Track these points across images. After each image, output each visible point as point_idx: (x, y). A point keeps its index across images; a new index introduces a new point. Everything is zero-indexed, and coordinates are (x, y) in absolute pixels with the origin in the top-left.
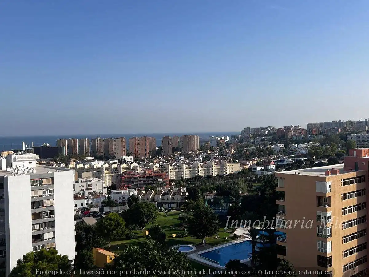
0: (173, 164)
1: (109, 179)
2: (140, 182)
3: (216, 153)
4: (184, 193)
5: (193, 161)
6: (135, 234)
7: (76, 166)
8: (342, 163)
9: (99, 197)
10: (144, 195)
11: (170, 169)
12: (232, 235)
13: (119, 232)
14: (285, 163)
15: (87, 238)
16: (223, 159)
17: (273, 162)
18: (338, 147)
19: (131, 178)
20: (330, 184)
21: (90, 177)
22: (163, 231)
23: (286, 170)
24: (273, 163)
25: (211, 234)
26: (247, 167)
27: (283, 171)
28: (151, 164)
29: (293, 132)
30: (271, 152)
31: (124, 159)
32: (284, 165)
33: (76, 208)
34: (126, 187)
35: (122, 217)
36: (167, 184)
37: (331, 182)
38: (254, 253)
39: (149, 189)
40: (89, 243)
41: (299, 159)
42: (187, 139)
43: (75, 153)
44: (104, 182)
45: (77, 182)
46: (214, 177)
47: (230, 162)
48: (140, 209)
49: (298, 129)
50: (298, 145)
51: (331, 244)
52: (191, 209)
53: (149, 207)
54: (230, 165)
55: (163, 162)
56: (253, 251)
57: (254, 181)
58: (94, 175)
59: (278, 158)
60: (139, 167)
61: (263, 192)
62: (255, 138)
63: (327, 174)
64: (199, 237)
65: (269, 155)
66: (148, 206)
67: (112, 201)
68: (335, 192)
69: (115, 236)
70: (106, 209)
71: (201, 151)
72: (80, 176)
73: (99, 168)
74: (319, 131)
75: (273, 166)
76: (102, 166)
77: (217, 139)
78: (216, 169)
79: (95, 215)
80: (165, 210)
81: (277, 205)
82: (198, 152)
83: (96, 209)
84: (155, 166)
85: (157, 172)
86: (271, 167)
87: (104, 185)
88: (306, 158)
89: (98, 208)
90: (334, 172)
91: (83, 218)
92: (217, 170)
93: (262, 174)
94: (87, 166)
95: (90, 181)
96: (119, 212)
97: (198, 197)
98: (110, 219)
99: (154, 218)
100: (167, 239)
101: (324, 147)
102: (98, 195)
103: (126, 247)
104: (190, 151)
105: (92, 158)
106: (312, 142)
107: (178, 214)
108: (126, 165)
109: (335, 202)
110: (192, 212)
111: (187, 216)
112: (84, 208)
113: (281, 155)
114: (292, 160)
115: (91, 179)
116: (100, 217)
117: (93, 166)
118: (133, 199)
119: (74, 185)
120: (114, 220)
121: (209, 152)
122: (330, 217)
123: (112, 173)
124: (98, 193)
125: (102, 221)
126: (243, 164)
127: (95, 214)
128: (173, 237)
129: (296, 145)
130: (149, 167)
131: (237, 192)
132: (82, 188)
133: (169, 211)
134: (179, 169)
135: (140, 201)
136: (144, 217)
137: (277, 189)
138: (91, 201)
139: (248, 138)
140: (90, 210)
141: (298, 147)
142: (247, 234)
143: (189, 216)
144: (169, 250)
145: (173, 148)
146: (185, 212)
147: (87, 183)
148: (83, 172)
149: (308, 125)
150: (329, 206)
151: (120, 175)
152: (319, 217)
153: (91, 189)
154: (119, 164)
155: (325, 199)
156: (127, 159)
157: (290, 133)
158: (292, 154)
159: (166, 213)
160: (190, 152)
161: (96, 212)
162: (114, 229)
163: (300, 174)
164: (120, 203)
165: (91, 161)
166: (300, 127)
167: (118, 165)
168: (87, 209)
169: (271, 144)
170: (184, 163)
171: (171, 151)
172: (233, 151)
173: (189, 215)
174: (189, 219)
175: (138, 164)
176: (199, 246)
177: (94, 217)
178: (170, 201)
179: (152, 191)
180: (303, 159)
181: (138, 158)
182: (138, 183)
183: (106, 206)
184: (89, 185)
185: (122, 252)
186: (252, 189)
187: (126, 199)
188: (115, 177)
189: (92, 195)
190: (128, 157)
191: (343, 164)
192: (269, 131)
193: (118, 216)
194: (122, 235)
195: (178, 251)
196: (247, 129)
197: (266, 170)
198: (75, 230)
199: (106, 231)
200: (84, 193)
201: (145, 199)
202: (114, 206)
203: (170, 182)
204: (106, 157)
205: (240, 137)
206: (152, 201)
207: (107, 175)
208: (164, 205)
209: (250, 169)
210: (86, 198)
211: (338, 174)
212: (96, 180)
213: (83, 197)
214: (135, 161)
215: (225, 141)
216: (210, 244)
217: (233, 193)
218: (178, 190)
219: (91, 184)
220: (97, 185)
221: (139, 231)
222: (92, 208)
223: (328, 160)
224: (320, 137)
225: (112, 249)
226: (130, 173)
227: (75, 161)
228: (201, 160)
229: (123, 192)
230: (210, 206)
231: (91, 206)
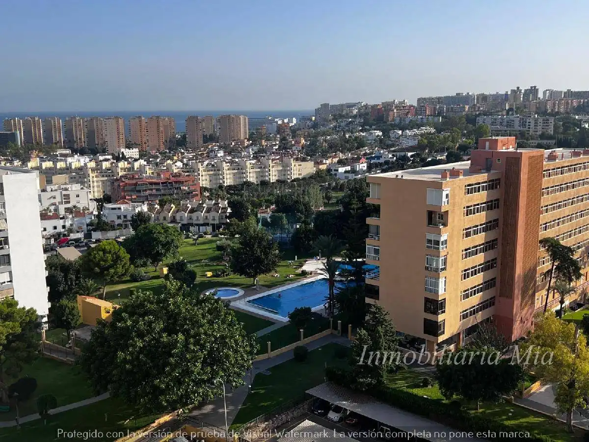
0: (206, 163)
1: (98, 186)
2: (150, 192)
3: (275, 145)
4: (225, 209)
5: (238, 158)
6: (145, 273)
7: (41, 165)
8: (468, 160)
9: (83, 215)
10: (159, 213)
11: (200, 171)
12: (299, 271)
13: (120, 270)
14: (382, 160)
15: (66, 280)
16: (287, 154)
17: (363, 160)
18: (464, 135)
19: (136, 184)
20: (448, 192)
21: (66, 184)
22: (190, 267)
23: (384, 171)
24: (365, 160)
25: (268, 270)
26: (323, 167)
27: (379, 173)
28: (169, 161)
29: (395, 111)
30: (361, 144)
31: (123, 153)
32: (381, 164)
33: (44, 233)
34: (128, 199)
35: (123, 247)
36: (197, 195)
37: (449, 189)
38: (331, 297)
39: (166, 202)
40: (70, 289)
41: (402, 154)
42: (227, 120)
43: (38, 144)
44: (90, 192)
45: (44, 190)
46: (271, 185)
47: (297, 159)
48: (153, 234)
49: (404, 107)
50: (402, 133)
51: (445, 281)
52: (235, 234)
53: (168, 230)
54: (297, 164)
55: (190, 159)
56: (330, 294)
57: (335, 189)
58: (73, 180)
59: (372, 153)
60: (148, 167)
61: (347, 205)
62: (337, 121)
63: (444, 177)
64: (249, 275)
65: (358, 148)
66: (166, 230)
67: (104, 222)
68: (454, 205)
69: (112, 277)
70: (96, 235)
71: (251, 142)
72: (49, 182)
73: (81, 169)
74: (435, 109)
75: (363, 166)
76: (85, 164)
77: (277, 122)
78: (275, 171)
79: (79, 245)
80: (194, 235)
81: (368, 225)
82: (246, 143)
83: (80, 235)
84: (176, 166)
85: (179, 175)
86: (361, 168)
87: (91, 196)
88: (413, 153)
89: (83, 233)
90: (455, 173)
91: (58, 249)
92: (276, 173)
93: (346, 178)
94: (60, 165)
95: (66, 189)
96: (119, 240)
97: (247, 216)
98: (104, 251)
99: (177, 247)
100: (198, 279)
101: (442, 135)
102: (81, 212)
103: (132, 293)
104: (233, 141)
105: (68, 152)
106: (424, 128)
107: (215, 241)
108: (126, 163)
109: (453, 222)
110: (236, 238)
111: (229, 245)
112: (59, 234)
113: (376, 149)
114: (393, 155)
115: (68, 186)
116: (86, 248)
117: (70, 164)
118: (139, 220)
119: (39, 196)
120: (110, 252)
121: (264, 143)
122: (446, 241)
123: (103, 176)
124: (81, 209)
125: (90, 254)
126: (317, 163)
127: (77, 243)
128: (208, 276)
129: (400, 132)
130: (165, 168)
131: (307, 206)
132: (53, 201)
133: (201, 236)
134: (216, 169)
135: (152, 222)
136: (160, 247)
137: (369, 201)
138: (70, 222)
139: (326, 121)
140: (69, 236)
141: (402, 135)
142: (321, 270)
143: (232, 245)
144: (202, 296)
145: (205, 137)
146: (227, 239)
147: (61, 192)
148: (53, 174)
149: (419, 100)
150: (445, 225)
151: (117, 180)
152: (429, 241)
153: (69, 202)
154: (115, 161)
155: (439, 214)
156: (128, 153)
157: (391, 113)
158: (393, 146)
159: (196, 240)
160: (233, 144)
161: (80, 239)
162: (111, 267)
163: (404, 178)
164: (119, 225)
165: (66, 156)
166: (408, 102)
167: (112, 164)
168: (64, 235)
169: (361, 131)
170: (224, 161)
171: (201, 142)
172: (303, 141)
173: (233, 243)
174: (232, 249)
175: (146, 162)
176: (249, 289)
177: (76, 247)
178: (201, 222)
179: (172, 205)
180: (410, 154)
181: (146, 151)
182: (148, 192)
183: (95, 230)
184: (64, 195)
185: (126, 301)
186: (330, 202)
187: (129, 218)
188: (109, 183)
189: (71, 212)
190: (130, 149)
191: (469, 162)
192: (359, 109)
193: (117, 246)
194: (123, 275)
195: (216, 297)
196: (325, 106)
197: (353, 171)
198: (46, 269)
199: (97, 269)
200: (56, 210)
201: (161, 218)
202: (109, 230)
203: (201, 192)
204: (92, 150)
205: (313, 118)
206: (172, 222)
207: (95, 179)
208: (191, 229)
209: (329, 170)
210: (61, 216)
211: (461, 177)
212: (75, 188)
213: (56, 216)
214: (142, 156)
215: (291, 125)
216: (263, 286)
217: (302, 207)
218: (215, 204)
219: (68, 195)
220: (78, 196)
221: (151, 268)
222: (71, 233)
223: (447, 156)
224: (436, 119)
225: (109, 297)
226: (133, 177)
227: (38, 156)
228: (252, 156)
229: (123, 207)
230: (265, 228)
231: (70, 231)
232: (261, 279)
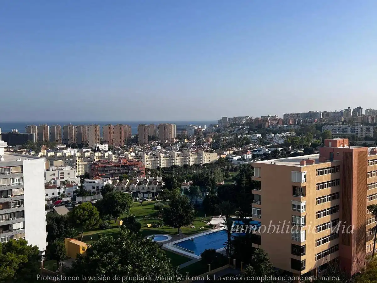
0: (149, 154)
1: (82, 168)
2: (114, 171)
3: (193, 142)
4: (160, 182)
5: (169, 150)
6: (108, 224)
7: (47, 154)
8: (318, 153)
9: (72, 186)
10: (119, 184)
11: (146, 158)
12: (208, 224)
13: (93, 222)
14: (262, 153)
15: (58, 228)
16: (200, 148)
17: (249, 152)
18: (314, 137)
19: (105, 167)
20: (305, 174)
21: (62, 166)
22: (138, 220)
23: (262, 159)
24: (251, 153)
25: (187, 224)
26: (223, 156)
27: (259, 161)
28: (126, 153)
29: (270, 121)
30: (248, 142)
31: (98, 147)
32: (261, 155)
33: (47, 197)
34: (100, 176)
35: (95, 207)
36: (143, 173)
37: (306, 172)
38: (229, 243)
39: (123, 178)
40: (61, 234)
41: (275, 149)
42: (163, 127)
43: (46, 141)
44: (77, 171)
45: (48, 170)
46: (190, 167)
47: (207, 151)
48: (115, 198)
49: (275, 119)
50: (274, 135)
51: (305, 233)
52: (167, 199)
53: (124, 196)
54: (207, 154)
55: (139, 151)
56: (228, 240)
57: (231, 171)
58: (66, 164)
59: (255, 148)
60: (113, 156)
61: (239, 181)
62: (232, 128)
63: (302, 164)
64: (175, 227)
65: (246, 144)
66: (123, 195)
67: (85, 191)
68: (309, 182)
69: (88, 226)
70: (79, 199)
71: (178, 140)
72: (52, 165)
73: (71, 157)
74: (295, 121)
75: (249, 156)
76: (75, 154)
77: (194, 128)
78: (193, 159)
79: (67, 205)
80: (140, 199)
81: (253, 195)
82: (175, 141)
83: (69, 199)
84: (130, 155)
85: (133, 161)
86: (248, 157)
87: (77, 174)
88: (282, 148)
89: (71, 197)
90: (309, 162)
91: (55, 207)
92: (194, 160)
93: (239, 163)
94: (59, 154)
95: (62, 170)
96: (92, 202)
97: (175, 187)
98: (84, 209)
99: (129, 207)
100: (142, 229)
101: (300, 138)
102: (71, 184)
103: (99, 237)
104: (167, 140)
105: (64, 146)
106: (289, 132)
107: (154, 204)
108: (100, 153)
109: (309, 192)
110: (168, 201)
111: (162, 206)
112: (56, 198)
113: (258, 145)
114: (269, 149)
115: (63, 168)
116: (72, 207)
117: (65, 154)
118: (106, 190)
119: (45, 174)
120: (87, 210)
121: (186, 141)
122: (305, 206)
123: (85, 161)
124: (71, 182)
125: (74, 211)
126: (220, 154)
127: (67, 204)
128: (149, 226)
129: (273, 135)
130: (124, 156)
131: (213, 181)
132: (53, 177)
133: (145, 200)
134: (156, 157)
135: (114, 191)
136: (119, 207)
137: (253, 178)
138: (63, 190)
139: (225, 128)
140: (62, 199)
141: (274, 137)
142: (222, 224)
143: (164, 206)
144: (144, 240)
145: (149, 137)
146: (161, 202)
147: (59, 171)
148: (55, 160)
149: (285, 115)
150: (304, 195)
151: (94, 164)
152: (294, 206)
153: (63, 178)
154: (93, 152)
155: (300, 188)
156: (101, 147)
157: (267, 123)
158: (269, 143)
159: (141, 202)
160: (167, 141)
161: (69, 201)
162: (87, 219)
163: (276, 164)
164: (94, 192)
165: (63, 149)
166: (277, 117)
167: (91, 153)
168: (59, 199)
169: (248, 134)
170: (161, 152)
171: (147, 140)
172: (211, 140)
173: (165, 205)
174: (164, 209)
175: (112, 153)
176: (175, 236)
177: (66, 206)
178: (145, 191)
179: (127, 180)
180: (280, 149)
181: (112, 146)
182: (112, 172)
183: (78, 196)
184: (61, 173)
185: (95, 242)
186: (228, 179)
187: (100, 188)
188: (88, 166)
189: (64, 184)
190: (102, 145)
191: (319, 154)
192: (247, 121)
193: (91, 206)
194: (95, 225)
195: (153, 241)
196: (225, 119)
197: (243, 159)
198: (46, 220)
199: (78, 221)
200: (55, 183)
201: (120, 188)
202: (87, 196)
203: (146, 172)
204: (79, 145)
205: (217, 126)
206: (126, 191)
207: (80, 163)
208: (139, 195)
209: (227, 158)
210: (58, 187)
211: (314, 164)
212: (67, 169)
213: (55, 187)
214: (109, 150)
215: (203, 130)
216: (185, 234)
217: (210, 182)
218: (154, 179)
219: (63, 173)
220: (69, 174)
221: (113, 221)
222: (63, 197)
223: (304, 150)
224: (296, 127)
225: (85, 240)
226: (104, 161)
227: (45, 149)
228: (178, 149)
229: (96, 181)
230: (186, 195)
231: (63, 196)
232: (183, 229)
